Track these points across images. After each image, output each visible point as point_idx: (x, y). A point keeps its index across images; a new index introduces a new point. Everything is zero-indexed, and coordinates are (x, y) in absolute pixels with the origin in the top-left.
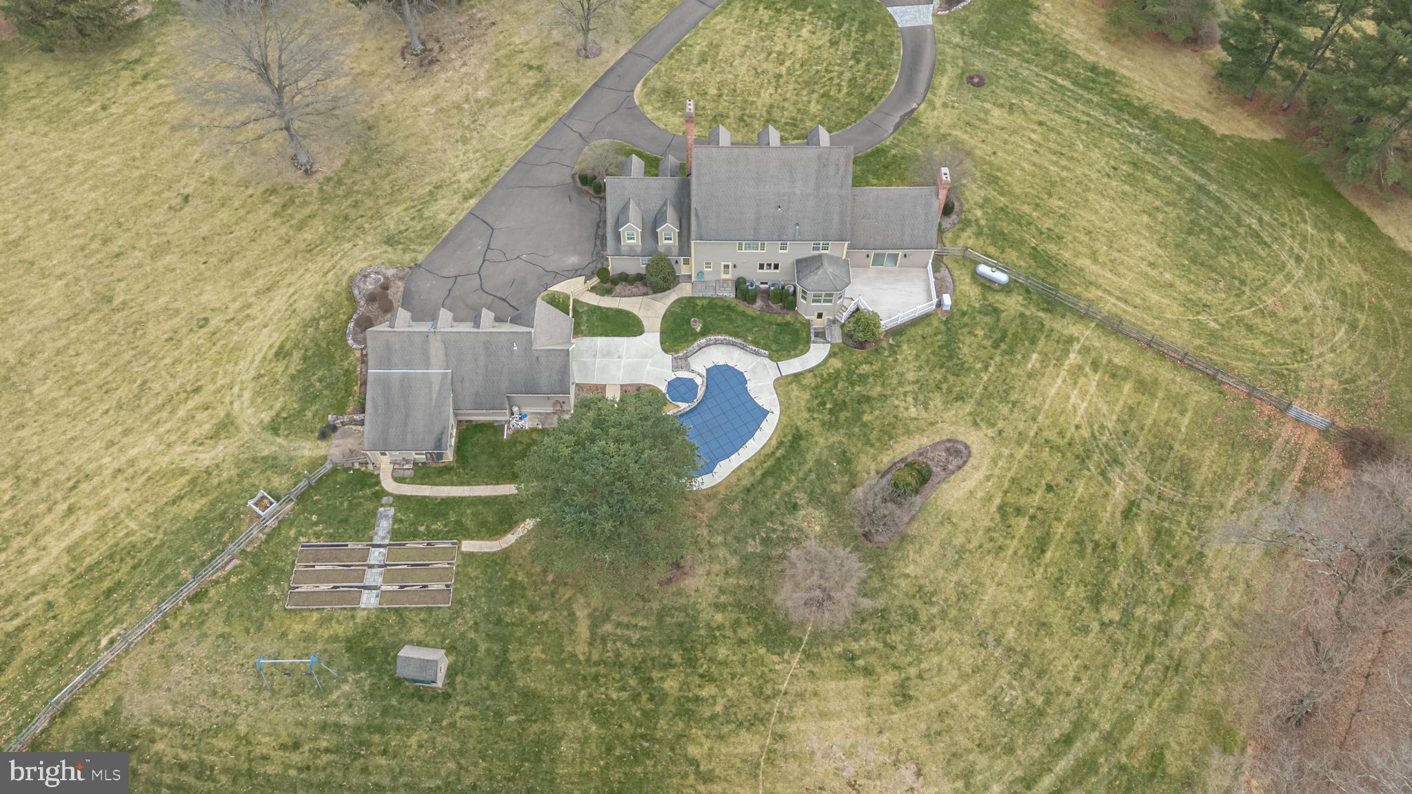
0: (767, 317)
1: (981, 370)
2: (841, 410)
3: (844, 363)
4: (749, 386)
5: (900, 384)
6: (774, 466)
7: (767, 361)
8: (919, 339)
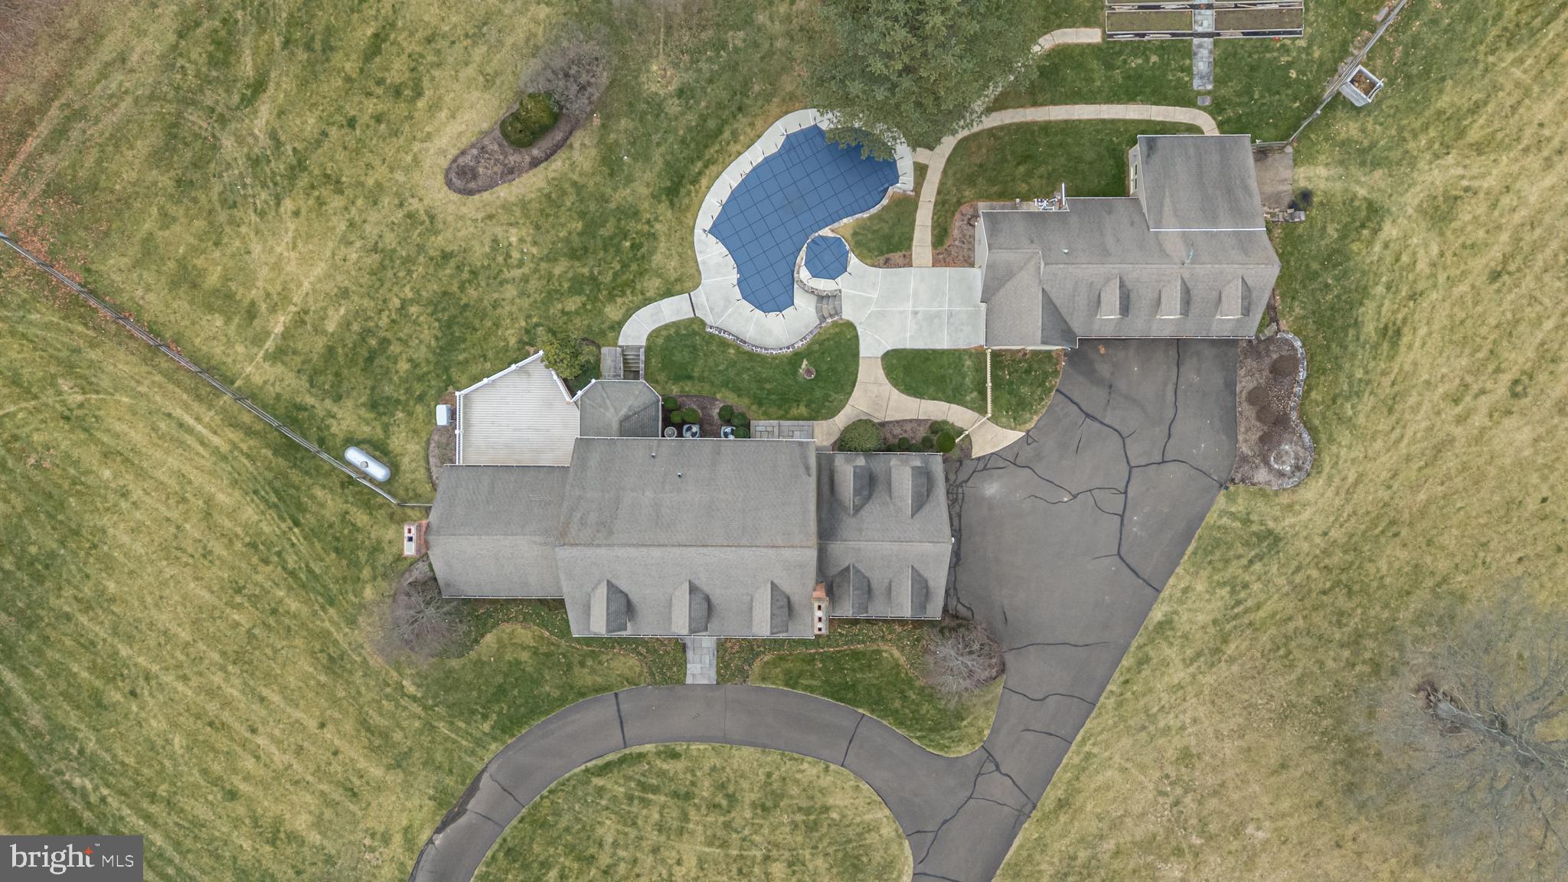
0: (707, 389)
1: (412, 301)
2: (611, 238)
3: (600, 313)
4: (734, 276)
5: (525, 279)
6: (706, 146)
7: (709, 320)
8: (490, 354)
